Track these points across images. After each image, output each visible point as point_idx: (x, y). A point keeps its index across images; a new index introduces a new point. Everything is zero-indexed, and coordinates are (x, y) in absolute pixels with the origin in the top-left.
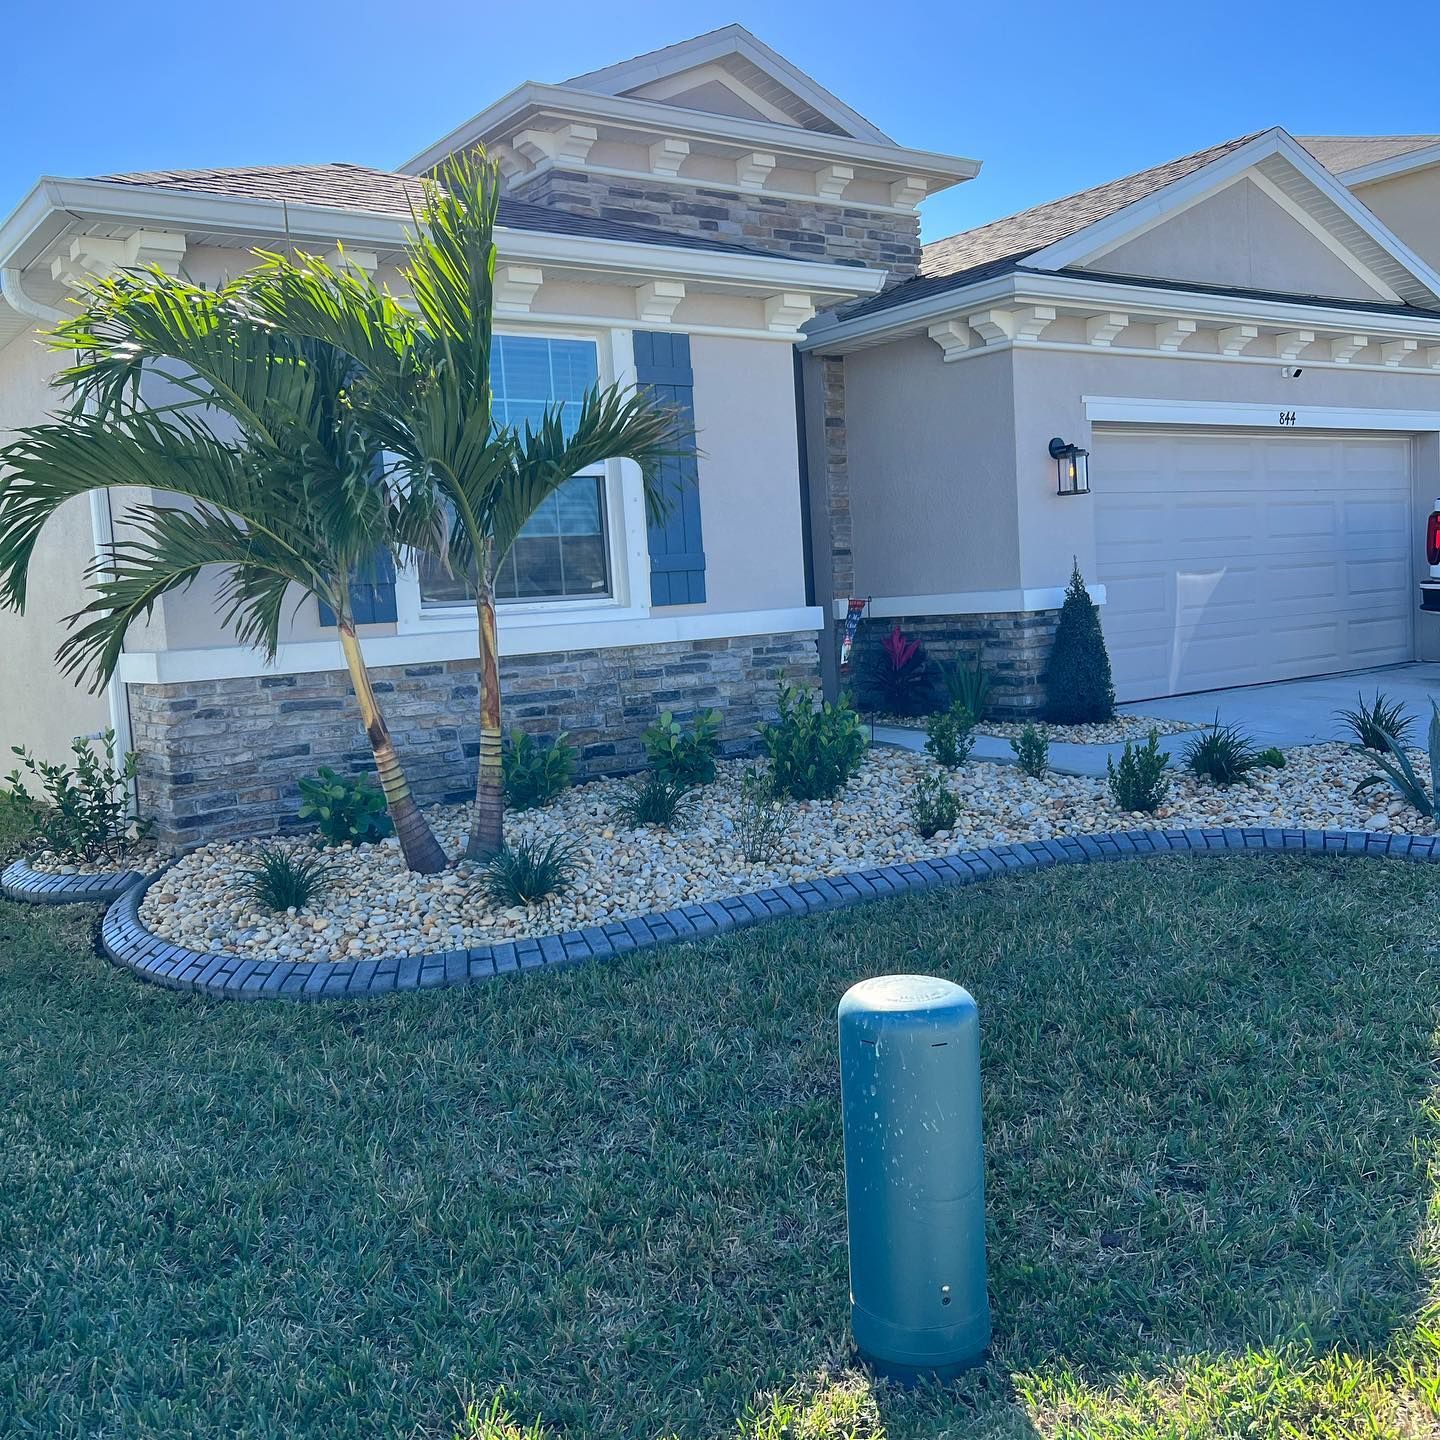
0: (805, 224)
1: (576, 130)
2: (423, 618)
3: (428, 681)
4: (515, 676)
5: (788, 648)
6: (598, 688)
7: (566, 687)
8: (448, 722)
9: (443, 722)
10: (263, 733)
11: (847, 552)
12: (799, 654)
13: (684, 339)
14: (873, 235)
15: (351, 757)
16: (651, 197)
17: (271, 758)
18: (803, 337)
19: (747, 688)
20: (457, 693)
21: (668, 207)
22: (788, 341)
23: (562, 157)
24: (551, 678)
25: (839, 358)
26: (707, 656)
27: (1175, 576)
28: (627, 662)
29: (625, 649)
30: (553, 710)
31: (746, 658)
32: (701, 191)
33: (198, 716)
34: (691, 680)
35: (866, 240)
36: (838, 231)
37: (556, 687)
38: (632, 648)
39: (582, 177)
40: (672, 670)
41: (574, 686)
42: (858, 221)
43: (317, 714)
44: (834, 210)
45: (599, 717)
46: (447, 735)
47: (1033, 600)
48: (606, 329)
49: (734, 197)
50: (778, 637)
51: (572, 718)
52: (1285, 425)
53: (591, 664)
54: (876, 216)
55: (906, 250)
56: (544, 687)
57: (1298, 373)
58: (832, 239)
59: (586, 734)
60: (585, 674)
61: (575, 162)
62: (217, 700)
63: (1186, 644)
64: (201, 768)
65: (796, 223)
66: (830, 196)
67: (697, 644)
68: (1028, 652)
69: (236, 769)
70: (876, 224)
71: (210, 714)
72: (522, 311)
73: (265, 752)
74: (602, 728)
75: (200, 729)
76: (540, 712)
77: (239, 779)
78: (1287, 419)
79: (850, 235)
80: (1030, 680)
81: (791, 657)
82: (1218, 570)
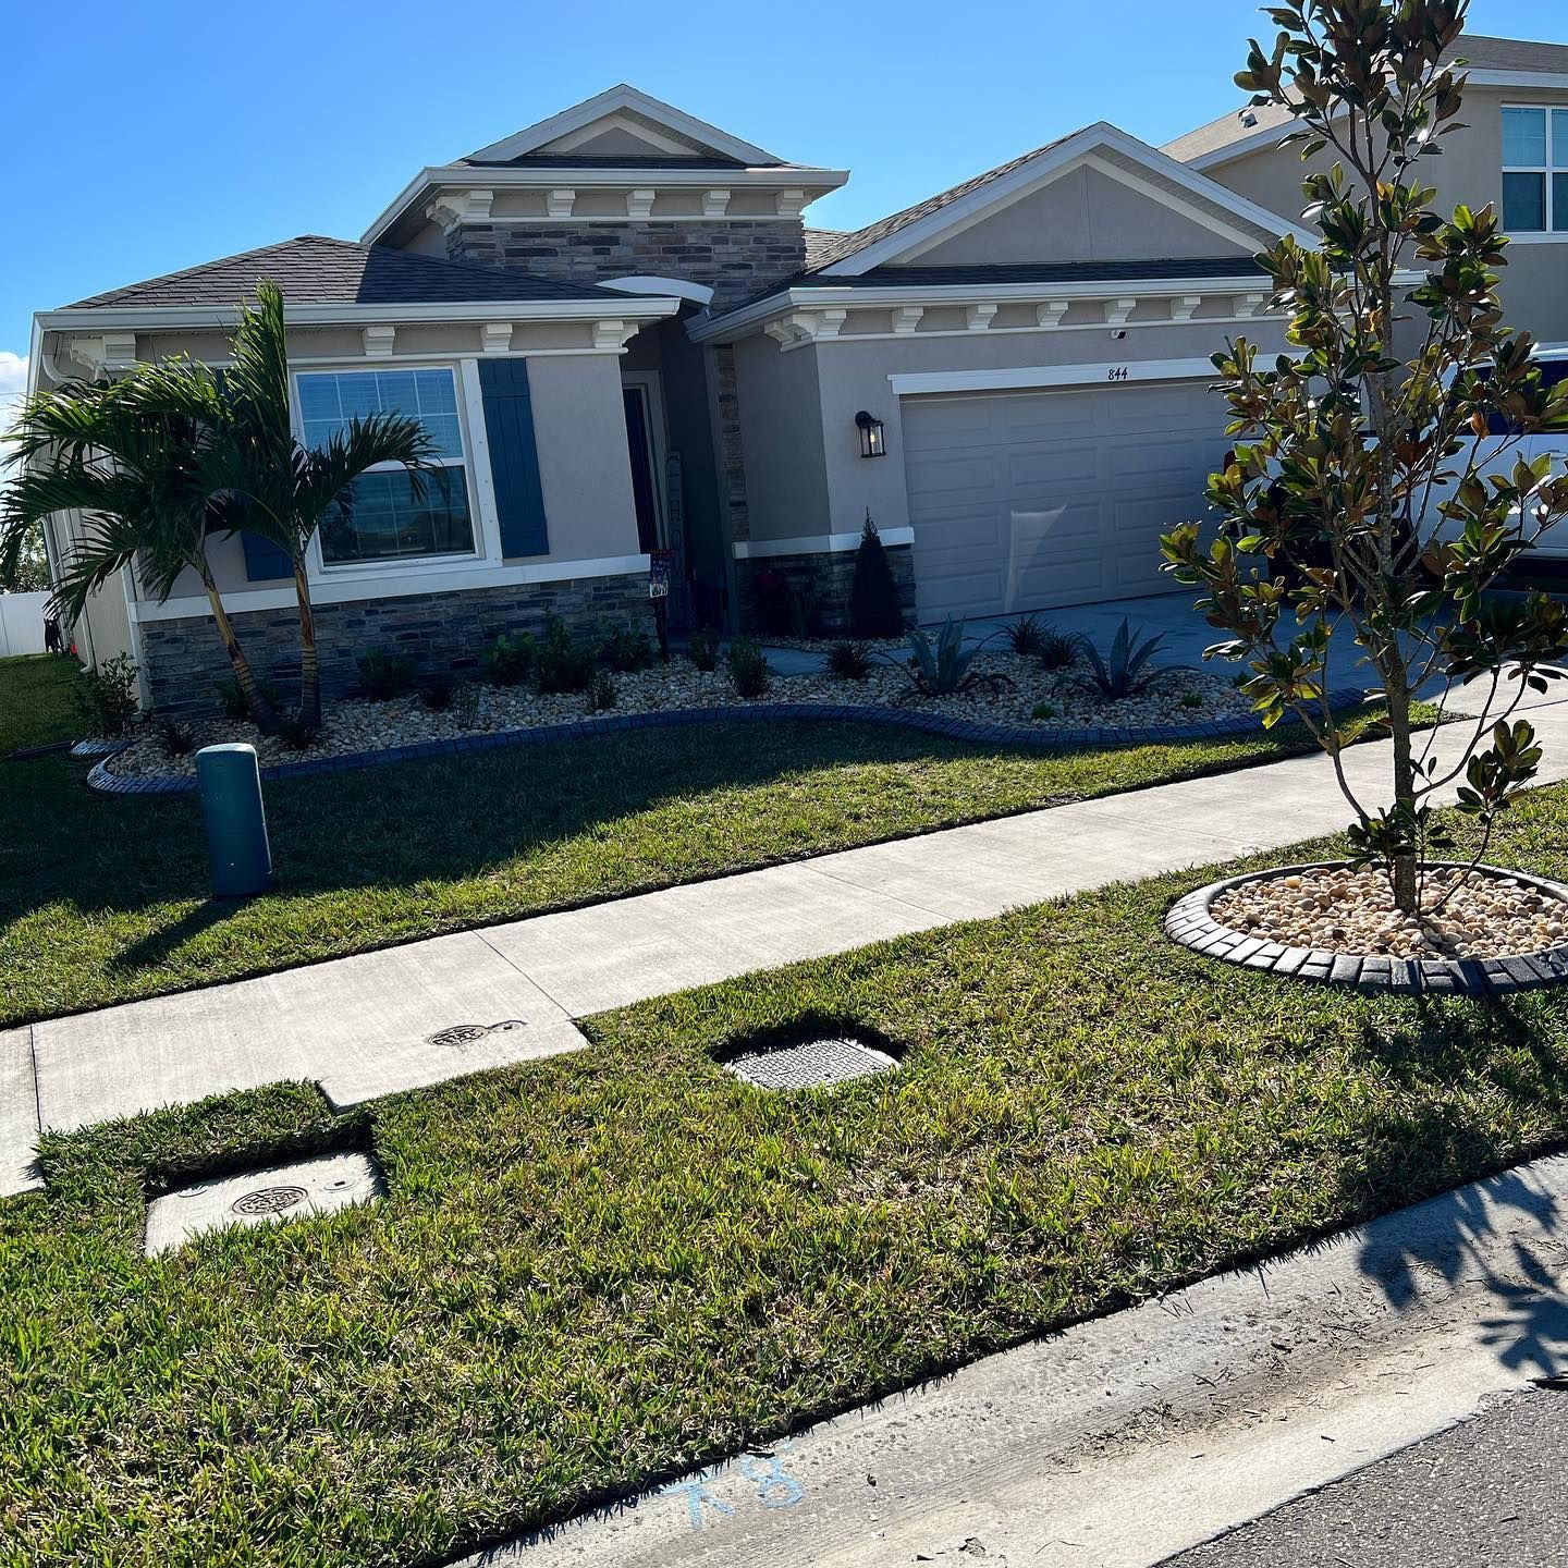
0: (691, 240)
1: (475, 195)
2: (322, 573)
3: (327, 616)
4: (395, 611)
5: (625, 586)
6: (462, 619)
7: (435, 619)
8: (344, 644)
9: (340, 644)
10: (211, 653)
11: (743, 503)
12: (634, 591)
13: (522, 362)
14: (757, 240)
15: (274, 668)
16: (548, 235)
17: (217, 669)
18: (626, 350)
19: (587, 616)
20: (350, 624)
21: (564, 241)
22: (614, 354)
23: (470, 215)
24: (422, 613)
25: (730, 346)
26: (553, 594)
27: (1010, 516)
28: (484, 599)
29: (482, 590)
30: (425, 635)
31: (588, 594)
32: (593, 225)
33: (167, 642)
34: (539, 612)
35: (752, 245)
36: (724, 241)
37: (428, 619)
38: (489, 589)
39: (488, 228)
40: (522, 605)
41: (441, 618)
42: (744, 231)
43: (249, 639)
44: (720, 224)
45: (463, 639)
46: (343, 653)
47: (839, 542)
48: (458, 360)
49: (624, 225)
50: (613, 578)
51: (441, 640)
52: (1115, 379)
53: (454, 602)
54: (760, 224)
55: (792, 250)
56: (418, 619)
57: (1122, 335)
58: (718, 248)
59: (453, 651)
60: (450, 609)
61: (482, 217)
62: (178, 632)
63: (1022, 571)
64: (170, 676)
65: (683, 240)
66: (715, 214)
67: (543, 585)
68: (838, 582)
69: (195, 676)
70: (759, 232)
71: (174, 641)
72: (386, 354)
73: (214, 665)
74: (467, 647)
75: (168, 650)
76: (416, 636)
77: (197, 682)
78: (1118, 374)
79: (736, 242)
80: (841, 606)
81: (626, 593)
82: (1059, 507)
